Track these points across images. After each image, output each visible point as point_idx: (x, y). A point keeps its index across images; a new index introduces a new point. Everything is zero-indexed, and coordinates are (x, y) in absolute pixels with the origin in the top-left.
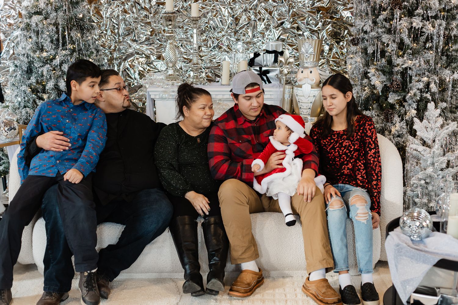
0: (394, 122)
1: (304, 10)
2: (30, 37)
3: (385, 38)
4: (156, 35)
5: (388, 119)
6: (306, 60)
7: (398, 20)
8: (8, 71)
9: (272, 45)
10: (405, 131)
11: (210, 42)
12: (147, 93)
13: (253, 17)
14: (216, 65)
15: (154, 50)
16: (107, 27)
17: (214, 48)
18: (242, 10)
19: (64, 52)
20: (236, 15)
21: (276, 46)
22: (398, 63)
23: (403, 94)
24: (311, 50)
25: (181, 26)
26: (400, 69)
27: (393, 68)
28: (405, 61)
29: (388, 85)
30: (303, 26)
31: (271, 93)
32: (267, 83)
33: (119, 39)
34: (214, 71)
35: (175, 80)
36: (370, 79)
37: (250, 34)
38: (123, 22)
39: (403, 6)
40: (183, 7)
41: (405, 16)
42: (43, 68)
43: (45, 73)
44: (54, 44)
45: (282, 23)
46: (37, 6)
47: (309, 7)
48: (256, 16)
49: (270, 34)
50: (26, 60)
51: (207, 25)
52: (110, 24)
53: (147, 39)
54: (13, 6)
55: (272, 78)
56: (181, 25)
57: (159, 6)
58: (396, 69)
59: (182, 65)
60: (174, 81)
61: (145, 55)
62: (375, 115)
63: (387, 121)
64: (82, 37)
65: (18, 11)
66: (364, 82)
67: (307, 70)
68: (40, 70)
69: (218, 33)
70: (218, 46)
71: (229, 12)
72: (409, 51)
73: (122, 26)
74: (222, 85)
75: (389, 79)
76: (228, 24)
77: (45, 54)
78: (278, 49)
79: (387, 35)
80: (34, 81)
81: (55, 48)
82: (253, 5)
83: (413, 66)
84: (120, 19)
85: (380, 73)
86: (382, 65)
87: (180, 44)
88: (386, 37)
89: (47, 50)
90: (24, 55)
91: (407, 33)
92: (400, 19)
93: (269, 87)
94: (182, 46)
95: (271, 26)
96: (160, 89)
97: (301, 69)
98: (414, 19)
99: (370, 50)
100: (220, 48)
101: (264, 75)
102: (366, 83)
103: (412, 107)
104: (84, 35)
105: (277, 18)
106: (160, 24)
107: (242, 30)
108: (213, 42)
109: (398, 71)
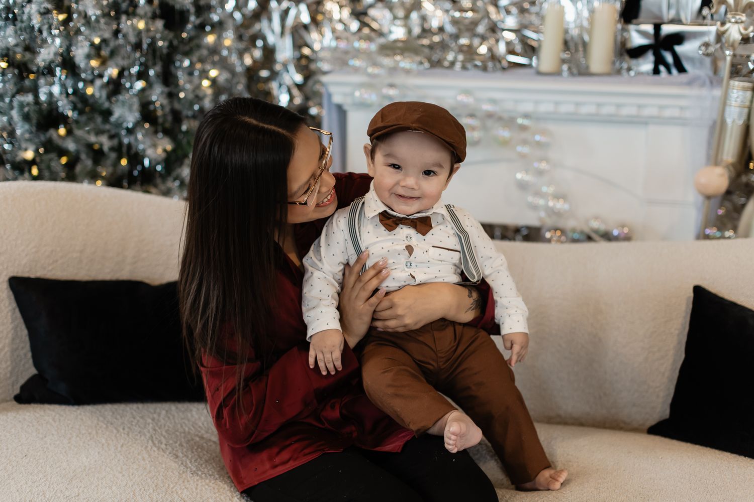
12: (324, 89)
31: (683, 103)
32: (674, 71)
55: (691, 60)
74: (539, 73)
93: (681, 84)
101: (666, 49)
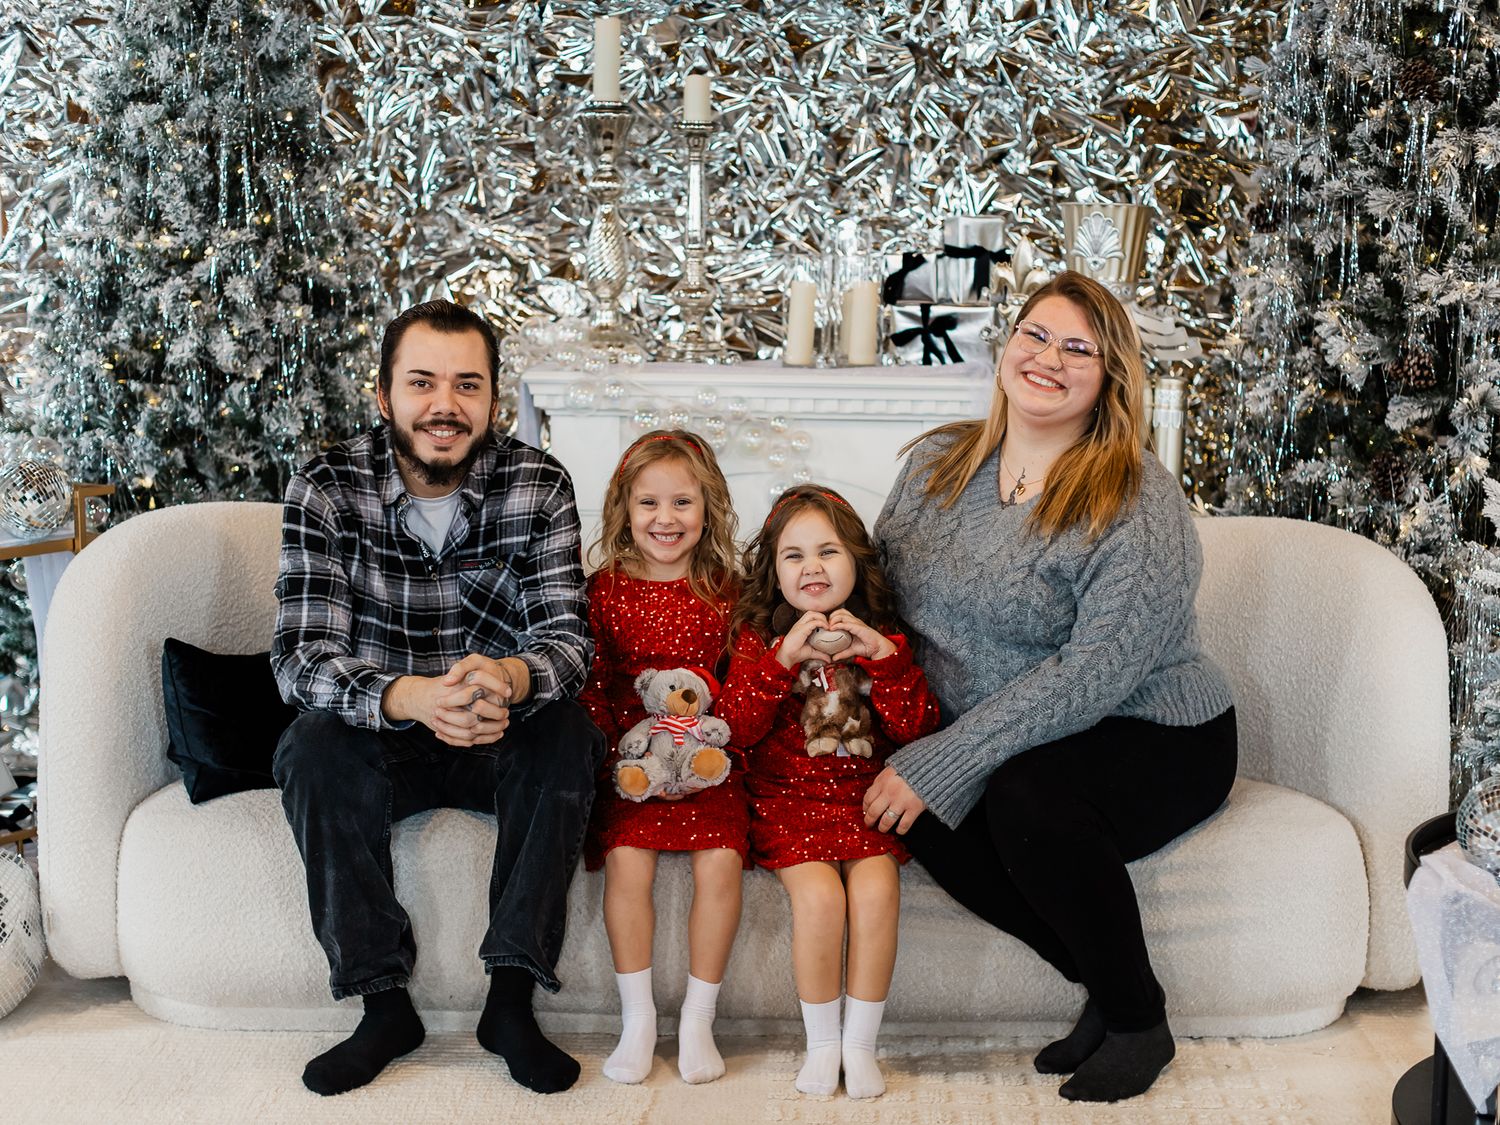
0: (1409, 499)
1: (1078, 111)
2: (115, 183)
3: (1380, 201)
4: (551, 190)
5: (1387, 487)
7: (1425, 137)
8: (23, 308)
9: (967, 227)
10: (1447, 530)
11: (742, 219)
12: (522, 389)
13: (896, 133)
14: (762, 301)
15: (542, 246)
16: (380, 157)
17: (756, 239)
18: (859, 106)
19: (234, 233)
20: (838, 125)
21: (982, 231)
22: (1423, 289)
23: (1442, 400)
24: (1111, 243)
25: (641, 160)
26: (1432, 309)
27: (1405, 307)
28: (1449, 281)
29: (1388, 368)
30: (1071, 168)
31: (963, 396)
32: (948, 360)
33: (419, 204)
34: (754, 323)
35: (621, 347)
36: (1323, 346)
37: (886, 193)
38: (436, 143)
39: (1441, 90)
40: (649, 92)
41: (1449, 126)
42: (158, 289)
43: (164, 308)
44: (201, 206)
45: (1003, 154)
46: (140, 73)
47: (1094, 100)
48: (907, 129)
49: (956, 193)
50: (97, 261)
51: (733, 156)
52: (388, 151)
53: (519, 206)
54: (49, 78)
55: (966, 346)
56: (641, 156)
57: (563, 87)
58: (1420, 310)
59: (642, 298)
60: (617, 351)
61: (511, 261)
62: (1340, 475)
63: (1385, 496)
64: (298, 184)
65: (64, 98)
66: (1299, 356)
68: (148, 297)
69: (772, 186)
70: (769, 231)
71: (811, 115)
72: (1463, 246)
73: (434, 156)
74: (786, 365)
75: (1391, 348)
76: (808, 155)
77: (165, 241)
78: (989, 241)
79: (1383, 191)
80: (124, 334)
81: (202, 219)
82: (896, 88)
83: (1478, 299)
84: (426, 130)
85: (1359, 323)
86: (1366, 296)
87: (636, 225)
88: (1380, 195)
89: (175, 226)
90: (90, 243)
91: (1456, 184)
92: (1432, 135)
93: (957, 375)
94: (641, 230)
95: (962, 167)
96: (567, 376)
98: (1481, 135)
99: (1322, 247)
100: (779, 239)
101: (937, 335)
102: (1305, 361)
103: (1474, 448)
104: (306, 178)
105: (982, 138)
106: (566, 151)
107: (855, 179)
108: (753, 219)
109: (1424, 317)
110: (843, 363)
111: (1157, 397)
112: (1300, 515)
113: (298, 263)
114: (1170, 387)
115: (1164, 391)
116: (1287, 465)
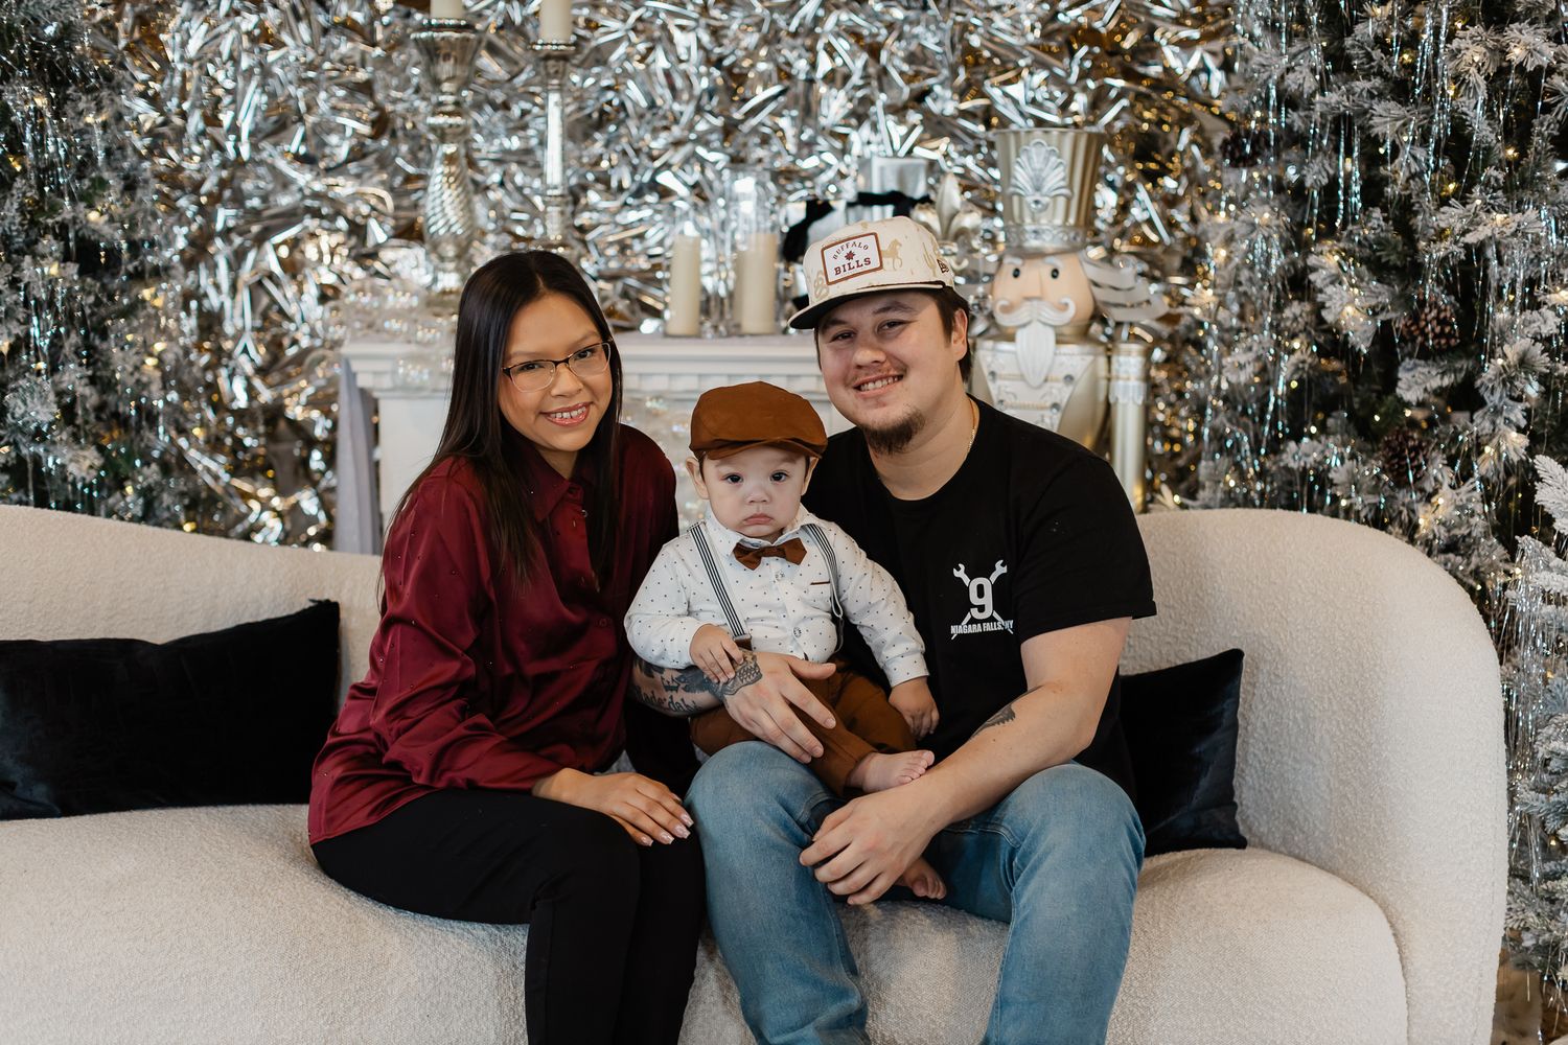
0: (1429, 486)
1: (1014, 41)
3: (1386, 118)
4: (394, 137)
5: (1402, 468)
6: (1034, 219)
7: (1443, 38)
9: (882, 171)
10: (1479, 524)
11: (621, 170)
12: (343, 365)
13: (801, 66)
14: (645, 266)
15: (384, 201)
16: (189, 98)
17: (638, 193)
18: (757, 36)
20: (732, 58)
21: (901, 175)
22: (1442, 225)
23: (1465, 364)
24: (1055, 178)
25: (500, 101)
26: (1455, 249)
27: (1420, 248)
28: (1476, 215)
29: (1400, 324)
30: (1007, 108)
33: (237, 154)
34: (636, 292)
36: (1320, 298)
37: (789, 138)
38: (255, 81)
40: (509, 21)
41: (1470, 24)
45: (928, 92)
47: (1033, 28)
48: (814, 63)
49: (872, 138)
51: (610, 95)
52: (198, 90)
53: (358, 154)
56: (499, 96)
57: (408, 14)
58: (1440, 251)
61: (347, 221)
62: (1342, 459)
63: (1400, 482)
66: (1287, 313)
67: (1038, 262)
69: (656, 131)
70: (653, 183)
71: (700, 46)
72: (1491, 171)
73: (254, 97)
75: (1403, 300)
76: (697, 93)
78: (910, 186)
79: (1391, 105)
82: (800, 14)
83: (1514, 234)
84: (244, 66)
85: (1364, 269)
86: (1371, 236)
87: (496, 178)
88: (1387, 111)
91: (1482, 95)
92: (1450, 37)
94: (501, 183)
95: (879, 107)
96: (396, 349)
97: (1011, 262)
98: (1512, 33)
99: (1315, 176)
100: (666, 193)
102: (1295, 319)
103: (1508, 421)
104: (68, 108)
105: (902, 74)
106: (410, 91)
107: (754, 122)
108: (634, 169)
109: (1446, 258)
110: (736, 332)
111: (1115, 366)
112: (1292, 506)
113: (55, 209)
114: (1129, 353)
115: (1122, 359)
116: (1275, 447)
